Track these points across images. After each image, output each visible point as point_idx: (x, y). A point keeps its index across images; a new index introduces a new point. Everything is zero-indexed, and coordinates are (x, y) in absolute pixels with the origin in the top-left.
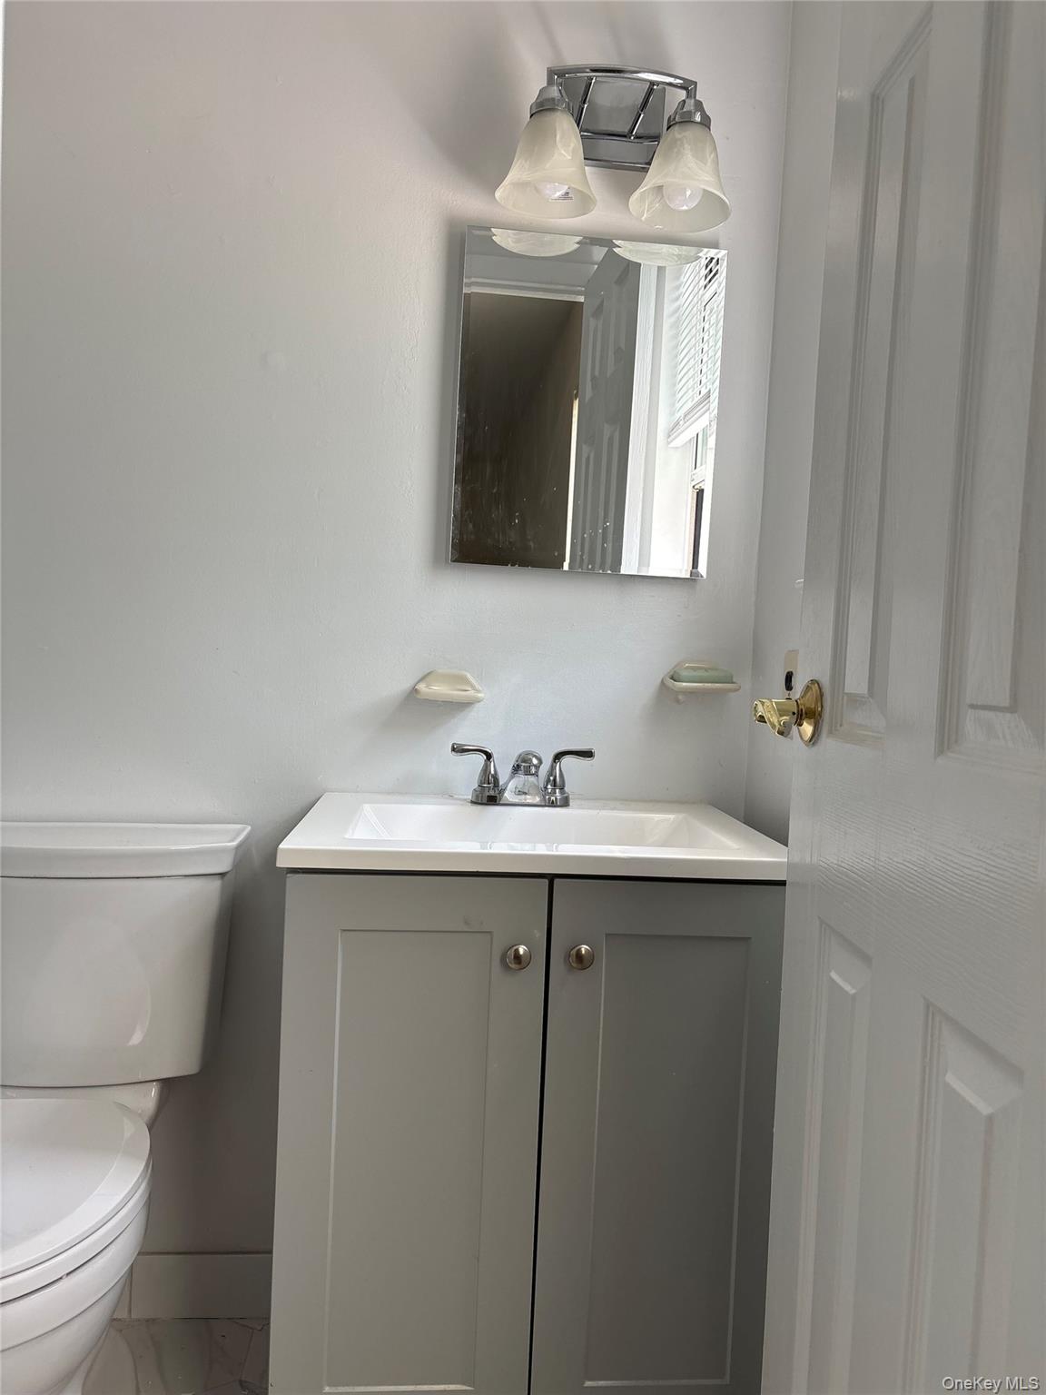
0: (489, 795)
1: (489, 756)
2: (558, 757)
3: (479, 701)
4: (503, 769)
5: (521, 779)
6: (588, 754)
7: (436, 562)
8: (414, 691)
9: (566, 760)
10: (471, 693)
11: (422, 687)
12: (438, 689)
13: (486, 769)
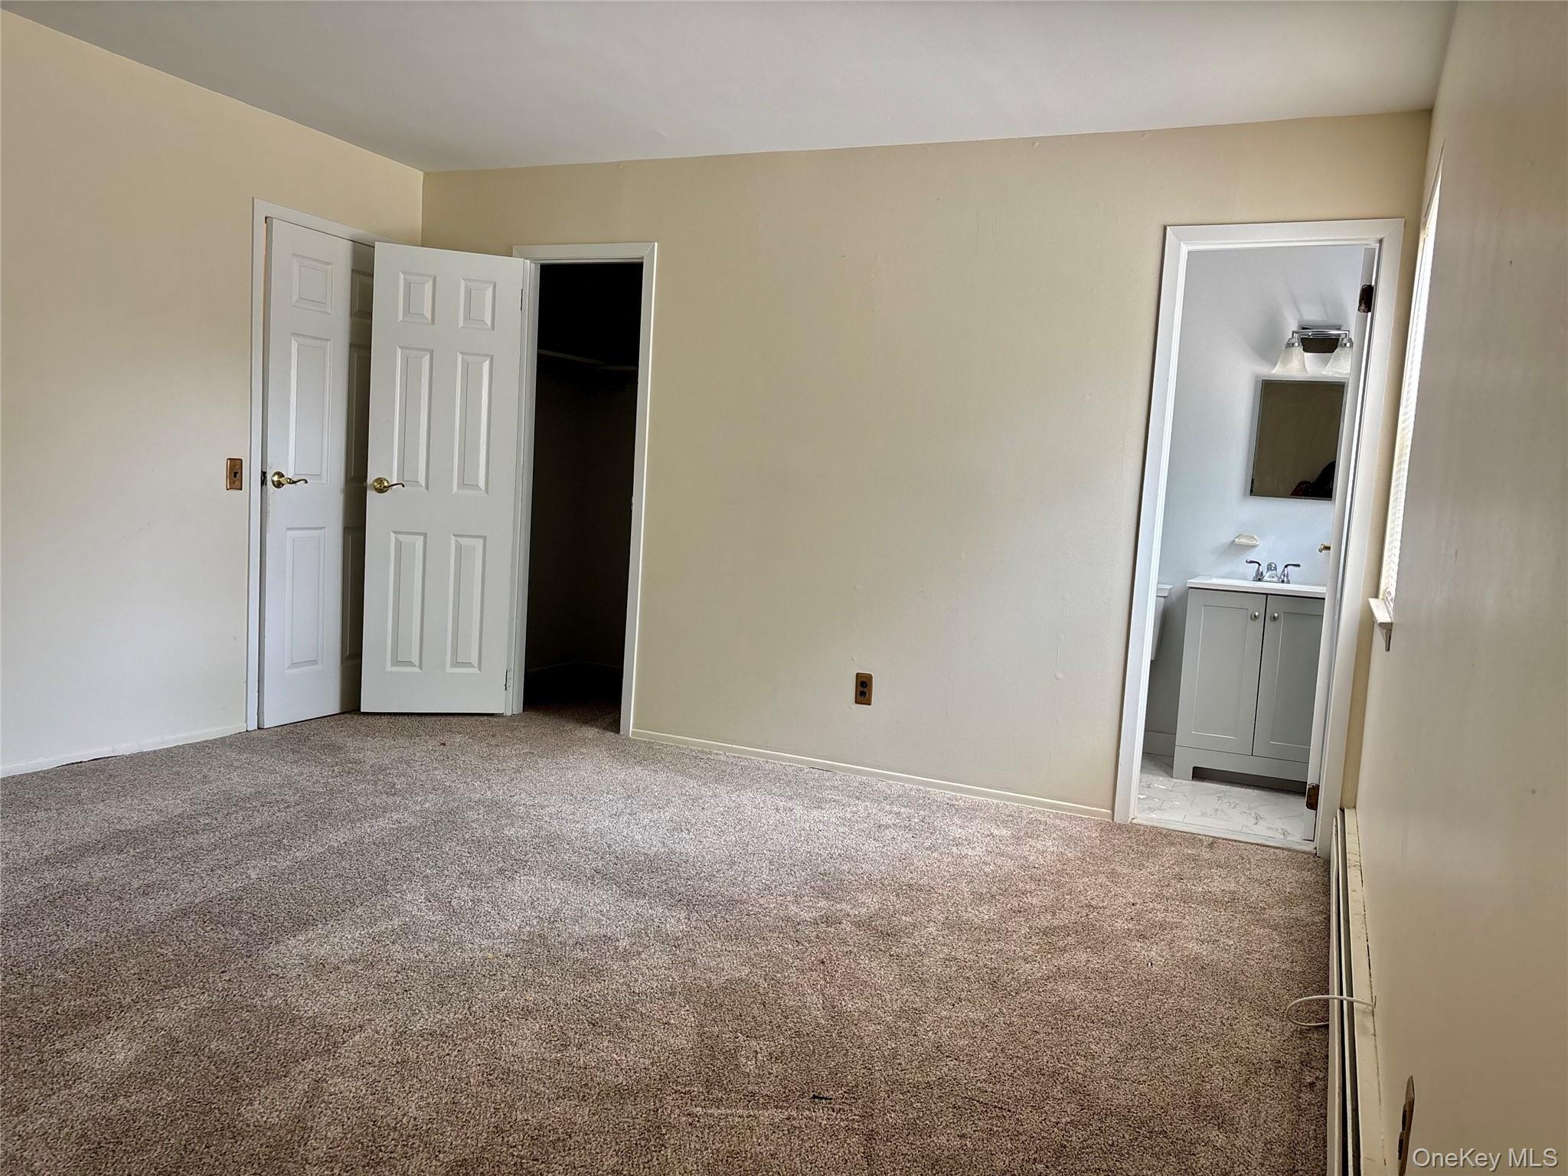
0: (1259, 577)
1: (1259, 565)
2: (1286, 566)
3: (1258, 545)
4: (1263, 568)
5: (1270, 573)
6: (1298, 566)
7: (1245, 494)
8: (1234, 541)
9: (1289, 567)
10: (1255, 542)
11: (1236, 540)
12: (1243, 541)
13: (1258, 569)
